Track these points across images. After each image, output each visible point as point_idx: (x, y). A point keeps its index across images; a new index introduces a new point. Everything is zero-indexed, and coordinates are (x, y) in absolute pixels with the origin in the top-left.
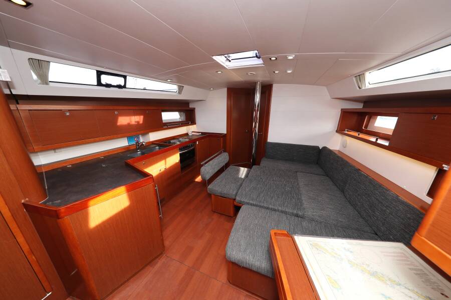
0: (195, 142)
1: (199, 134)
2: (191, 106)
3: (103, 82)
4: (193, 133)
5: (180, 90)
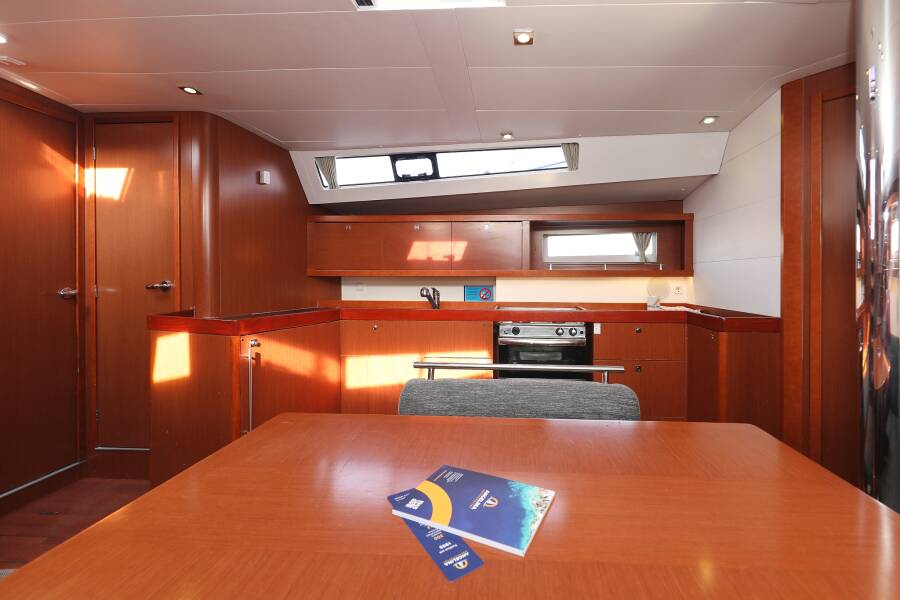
2: (686, 209)
3: (401, 174)
5: (573, 158)
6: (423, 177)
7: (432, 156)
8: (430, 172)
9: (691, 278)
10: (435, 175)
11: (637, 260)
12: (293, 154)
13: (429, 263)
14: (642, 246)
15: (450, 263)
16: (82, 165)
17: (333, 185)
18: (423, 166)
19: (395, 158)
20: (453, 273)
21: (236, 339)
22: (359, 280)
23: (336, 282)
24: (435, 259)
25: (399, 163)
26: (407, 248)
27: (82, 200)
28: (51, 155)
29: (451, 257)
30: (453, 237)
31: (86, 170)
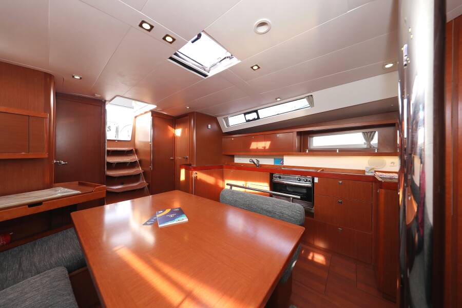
5: (311, 103)
6: (254, 119)
7: (256, 111)
8: (256, 117)
10: (258, 118)
11: (365, 146)
12: (218, 118)
13: (257, 150)
14: (368, 139)
15: (264, 150)
16: (175, 129)
17: (228, 125)
18: (254, 115)
19: (245, 114)
20: (265, 153)
21: (191, 172)
22: (239, 156)
23: (233, 156)
24: (259, 148)
25: (247, 116)
26: (250, 145)
27: (175, 137)
28: (170, 128)
29: (265, 147)
30: (265, 140)
31: (176, 130)
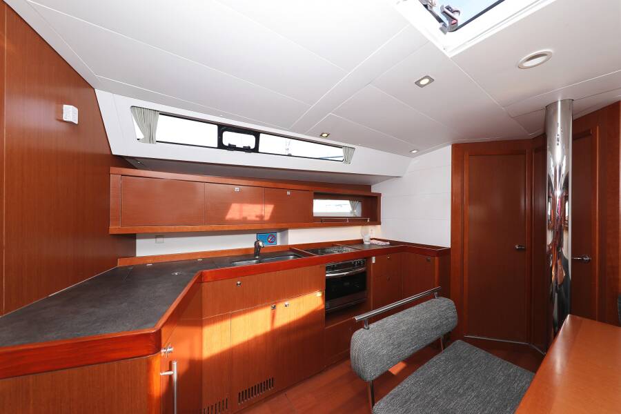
0: (369, 259)
1: (384, 243)
2: (375, 190)
3: (226, 143)
4: (374, 242)
6: (247, 149)
7: (257, 134)
8: (253, 147)
9: (379, 226)
10: (256, 150)
14: (353, 208)
15: (261, 221)
19: (222, 128)
